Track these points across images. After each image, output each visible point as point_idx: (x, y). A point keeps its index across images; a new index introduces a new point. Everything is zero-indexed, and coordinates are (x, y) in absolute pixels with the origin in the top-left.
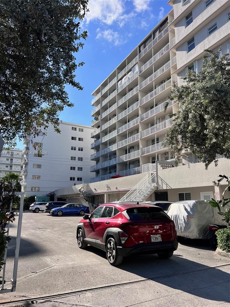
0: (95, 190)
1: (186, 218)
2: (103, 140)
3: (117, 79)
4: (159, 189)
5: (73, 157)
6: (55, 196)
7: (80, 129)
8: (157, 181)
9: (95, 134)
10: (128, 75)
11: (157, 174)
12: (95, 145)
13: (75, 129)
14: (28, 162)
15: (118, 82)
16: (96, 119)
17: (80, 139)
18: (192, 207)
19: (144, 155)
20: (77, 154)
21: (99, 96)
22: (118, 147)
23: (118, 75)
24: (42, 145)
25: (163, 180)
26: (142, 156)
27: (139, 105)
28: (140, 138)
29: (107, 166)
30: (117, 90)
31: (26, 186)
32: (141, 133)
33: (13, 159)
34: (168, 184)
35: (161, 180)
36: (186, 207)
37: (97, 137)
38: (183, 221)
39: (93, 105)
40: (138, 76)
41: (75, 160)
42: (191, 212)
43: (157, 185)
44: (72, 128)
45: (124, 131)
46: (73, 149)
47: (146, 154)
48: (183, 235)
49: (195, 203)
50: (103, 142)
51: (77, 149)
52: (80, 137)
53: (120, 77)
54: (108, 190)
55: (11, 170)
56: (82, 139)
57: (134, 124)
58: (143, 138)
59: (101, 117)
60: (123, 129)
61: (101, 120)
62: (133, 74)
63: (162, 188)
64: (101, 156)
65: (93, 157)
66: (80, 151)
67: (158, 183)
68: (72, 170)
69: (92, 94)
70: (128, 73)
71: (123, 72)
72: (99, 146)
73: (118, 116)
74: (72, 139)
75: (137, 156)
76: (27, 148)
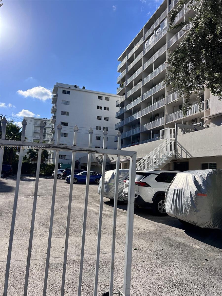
0: (112, 159)
1: (195, 195)
2: (127, 108)
3: (144, 39)
4: (177, 158)
5: (98, 127)
6: (79, 164)
7: (106, 98)
8: (176, 148)
9: (120, 102)
10: (156, 33)
11: (176, 141)
12: (119, 114)
13: (101, 98)
14: (55, 131)
15: (145, 42)
16: (122, 86)
17: (105, 109)
18: (205, 179)
19: (169, 123)
20: (103, 123)
21: (125, 60)
22: (142, 115)
23: (145, 34)
24: (68, 114)
25: (183, 148)
26: (167, 124)
27: (166, 66)
28: (165, 104)
29: (130, 136)
30: (144, 51)
31: (53, 153)
32: (167, 98)
33: (46, 129)
34: (188, 152)
35: (181, 148)
36: (196, 178)
37: (122, 105)
38: (190, 199)
39: (119, 71)
40: (167, 32)
41: (101, 130)
42: (203, 187)
43: (176, 153)
44: (98, 96)
45: (149, 97)
46: (99, 118)
47: (171, 122)
48: (189, 221)
49: (211, 173)
50: (127, 110)
51: (103, 118)
52: (106, 106)
53: (147, 36)
54: (124, 159)
55: (45, 139)
56: (108, 108)
57: (160, 88)
58: (168, 103)
59: (126, 83)
60: (148, 94)
61: (126, 86)
62: (161, 30)
63: (181, 156)
64: (125, 125)
65: (118, 127)
66: (106, 121)
67: (176, 151)
68: (97, 139)
69: (118, 60)
70: (156, 30)
71: (151, 31)
72: (123, 114)
73: (143, 81)
74: (97, 109)
75: (161, 124)
76: (54, 117)
